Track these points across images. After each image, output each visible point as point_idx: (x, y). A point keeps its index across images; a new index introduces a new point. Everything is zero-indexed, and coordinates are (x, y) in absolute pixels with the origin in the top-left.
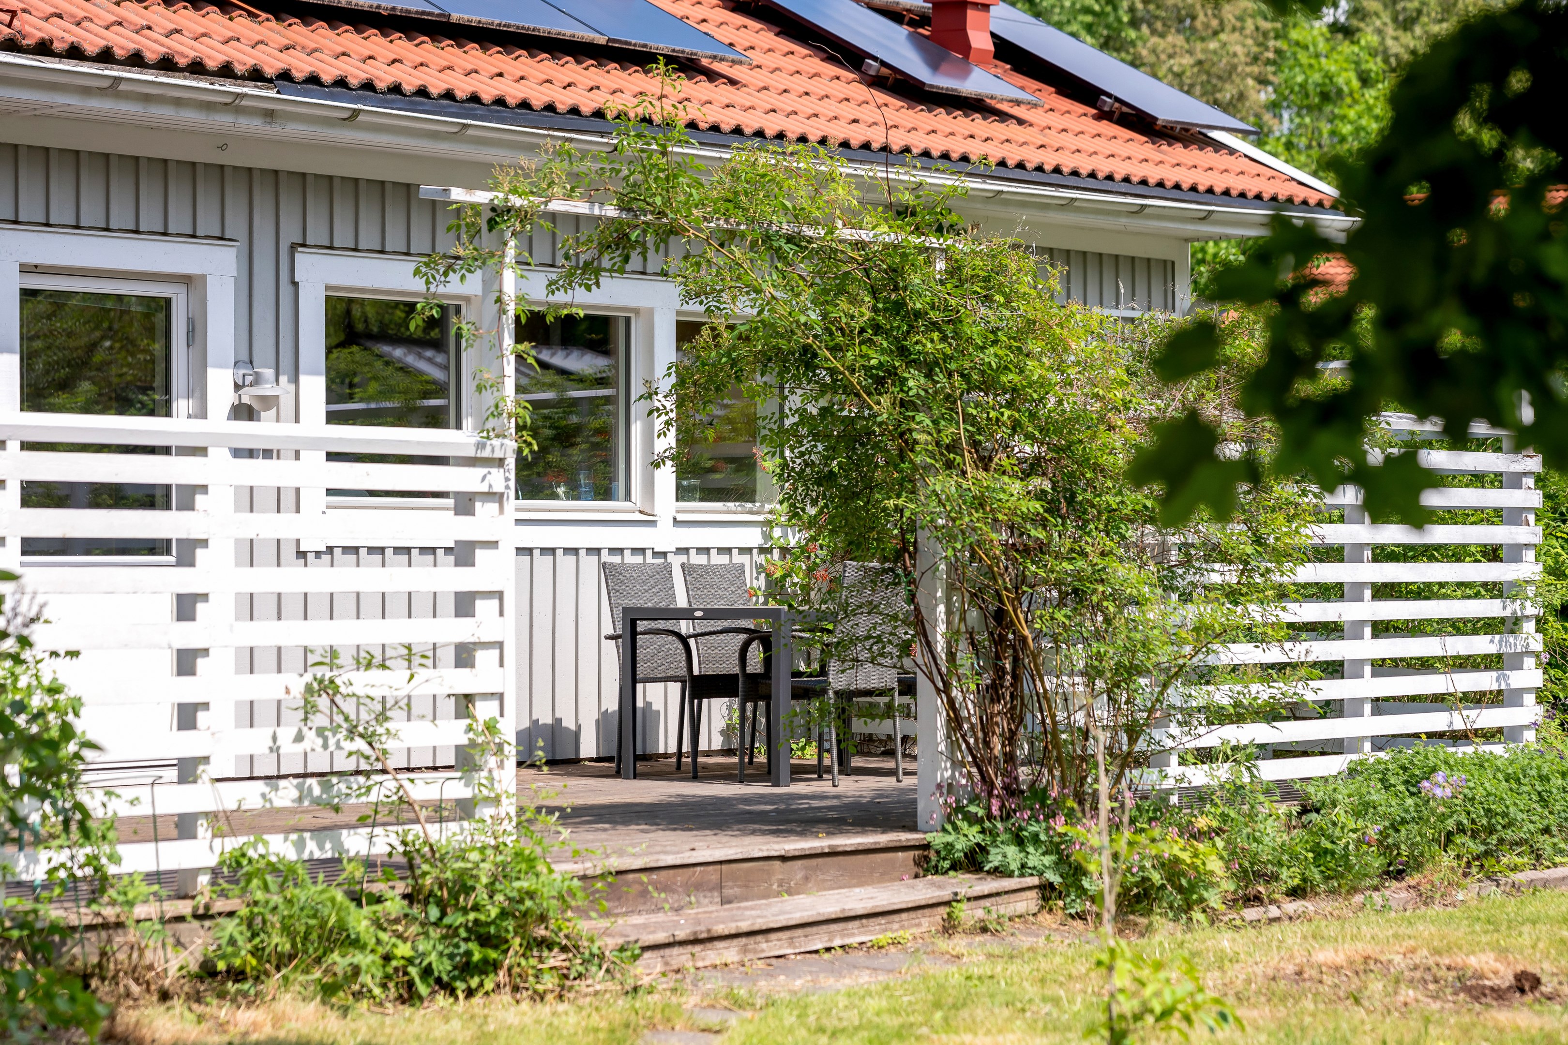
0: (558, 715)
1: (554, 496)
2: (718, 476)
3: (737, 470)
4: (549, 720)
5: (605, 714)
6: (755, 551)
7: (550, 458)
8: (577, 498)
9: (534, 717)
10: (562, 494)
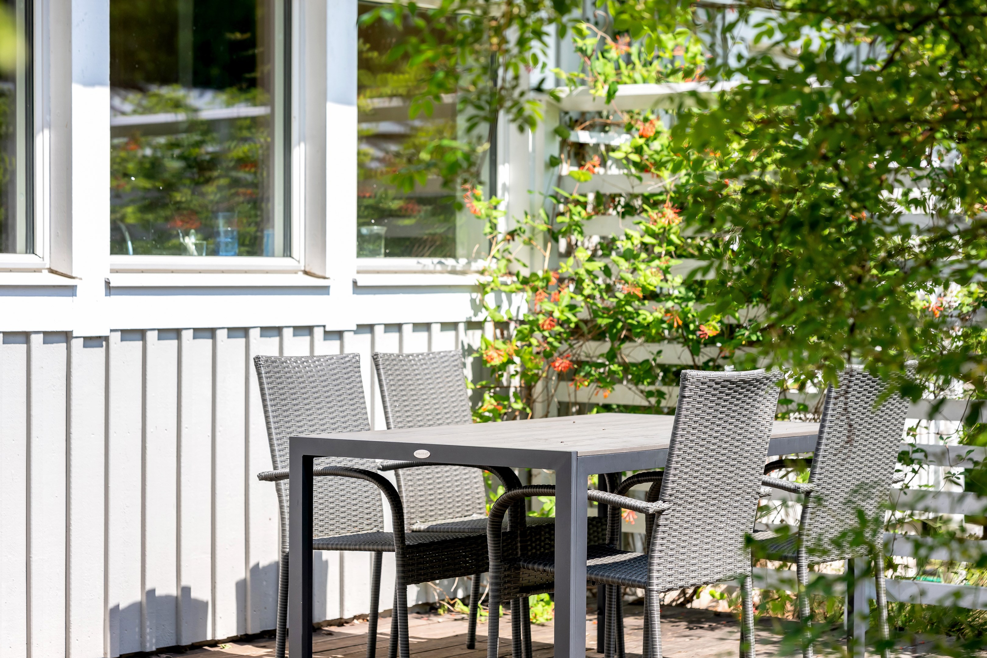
0: (184, 582)
1: (181, 250)
2: (407, 222)
3: (434, 214)
4: (173, 591)
5: (255, 571)
6: (461, 327)
7: (178, 197)
8: (214, 252)
9: (148, 587)
10: (192, 248)
